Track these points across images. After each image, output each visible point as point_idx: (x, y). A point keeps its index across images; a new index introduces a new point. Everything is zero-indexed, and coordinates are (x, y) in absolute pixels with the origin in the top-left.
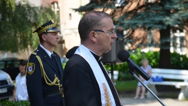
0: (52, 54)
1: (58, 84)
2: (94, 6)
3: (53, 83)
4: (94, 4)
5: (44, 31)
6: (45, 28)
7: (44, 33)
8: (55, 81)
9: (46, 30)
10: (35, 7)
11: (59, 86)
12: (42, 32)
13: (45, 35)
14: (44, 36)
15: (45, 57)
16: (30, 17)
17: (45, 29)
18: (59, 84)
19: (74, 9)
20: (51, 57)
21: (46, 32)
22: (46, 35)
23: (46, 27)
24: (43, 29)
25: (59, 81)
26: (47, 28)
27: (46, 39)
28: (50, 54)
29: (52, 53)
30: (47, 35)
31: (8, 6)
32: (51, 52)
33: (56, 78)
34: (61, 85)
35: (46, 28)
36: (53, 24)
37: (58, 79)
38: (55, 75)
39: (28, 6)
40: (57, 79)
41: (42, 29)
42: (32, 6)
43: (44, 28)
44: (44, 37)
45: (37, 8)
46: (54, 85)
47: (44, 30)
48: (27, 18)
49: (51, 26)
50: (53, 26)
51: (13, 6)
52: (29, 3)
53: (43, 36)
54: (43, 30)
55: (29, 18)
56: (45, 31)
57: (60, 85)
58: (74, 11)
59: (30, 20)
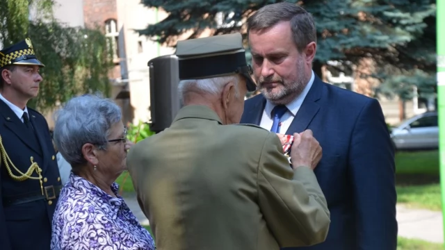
0: (25, 113)
1: (38, 176)
2: (174, 24)
3: (27, 175)
4: (174, 21)
5: (8, 62)
6: (10, 55)
7: (8, 66)
8: (30, 170)
9: (13, 61)
10: (69, 29)
11: (41, 181)
12: (4, 64)
13: (9, 72)
14: (7, 72)
15: (9, 118)
16: (60, 47)
17: (11, 57)
18: (41, 177)
19: (136, 31)
20: (22, 121)
21: (12, 64)
22: (12, 71)
23: (12, 54)
24: (5, 57)
25: (40, 170)
26: (16, 56)
27: (11, 81)
28: (19, 112)
29: (26, 111)
30: (14, 72)
31: (15, 26)
32: (23, 110)
33: (34, 164)
34: (46, 179)
35: (13, 56)
36: (29, 50)
37: (37, 166)
38: (32, 158)
39: (56, 27)
40: (34, 166)
41: (3, 58)
42: (64, 26)
43: (7, 56)
44: (8, 75)
45: (73, 30)
46: (28, 179)
47: (7, 60)
48: (54, 51)
49: (25, 53)
50: (29, 53)
51: (24, 26)
52: (58, 21)
53: (6, 74)
54: (5, 61)
55: (57, 49)
56: (10, 62)
57: (42, 179)
58: (138, 34)
59: (59, 54)
